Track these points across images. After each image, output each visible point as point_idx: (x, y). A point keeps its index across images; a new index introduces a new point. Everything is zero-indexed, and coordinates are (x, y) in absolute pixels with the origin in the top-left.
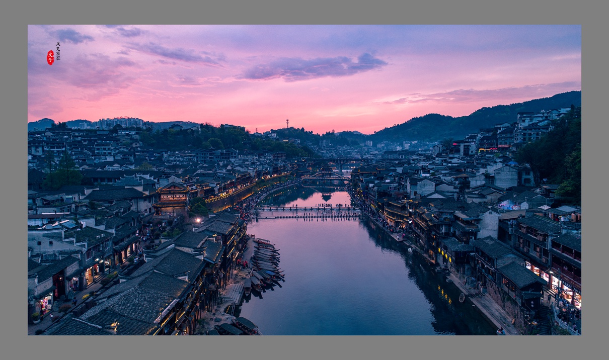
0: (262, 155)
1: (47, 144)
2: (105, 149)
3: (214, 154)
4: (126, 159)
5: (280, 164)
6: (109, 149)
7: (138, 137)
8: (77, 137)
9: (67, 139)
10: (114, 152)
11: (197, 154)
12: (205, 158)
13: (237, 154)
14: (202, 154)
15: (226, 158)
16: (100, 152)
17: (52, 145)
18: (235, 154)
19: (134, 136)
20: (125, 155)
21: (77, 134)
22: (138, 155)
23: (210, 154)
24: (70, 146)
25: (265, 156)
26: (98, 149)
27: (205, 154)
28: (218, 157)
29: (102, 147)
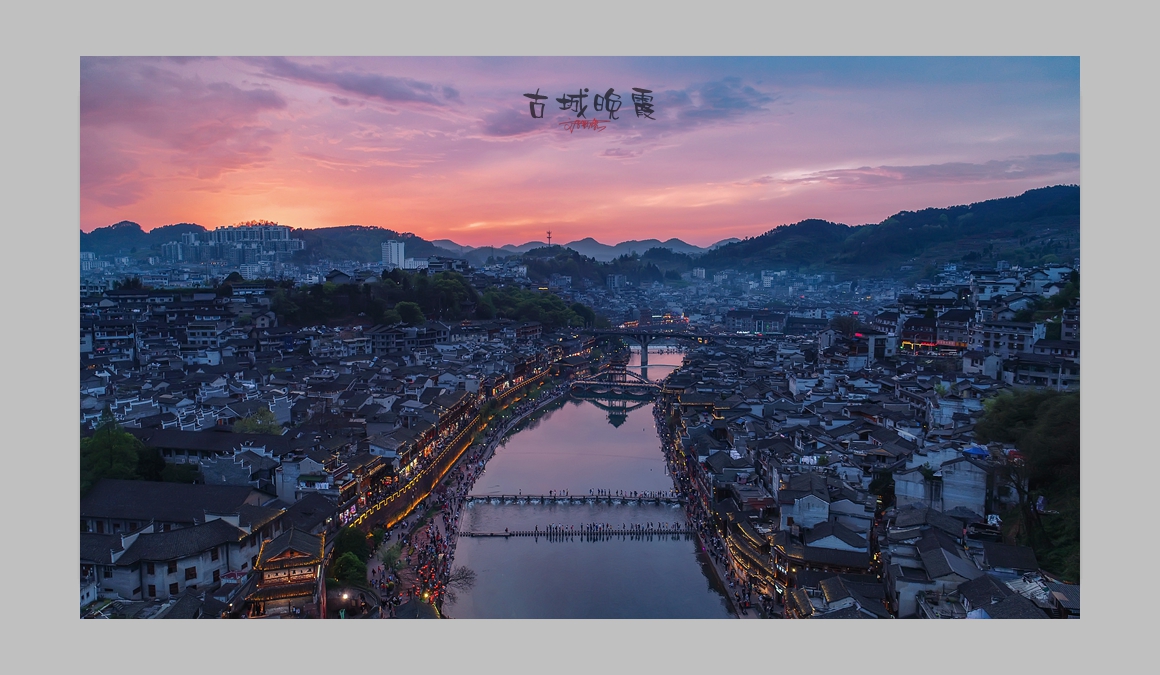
0: (497, 331)
1: (102, 327)
2: (204, 334)
3: (405, 334)
4: (242, 353)
5: (529, 350)
6: (212, 334)
7: (266, 301)
8: (159, 305)
9: (137, 315)
10: (222, 341)
11: (373, 338)
12: (388, 344)
13: (448, 333)
14: (383, 337)
15: (427, 342)
16: (197, 340)
17: (110, 329)
18: (445, 334)
19: (260, 300)
20: (240, 347)
21: (158, 300)
22: (264, 345)
23: (398, 337)
24: (143, 330)
25: (502, 334)
26: (193, 334)
27: (388, 338)
28: (413, 342)
29: (201, 331)
